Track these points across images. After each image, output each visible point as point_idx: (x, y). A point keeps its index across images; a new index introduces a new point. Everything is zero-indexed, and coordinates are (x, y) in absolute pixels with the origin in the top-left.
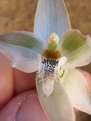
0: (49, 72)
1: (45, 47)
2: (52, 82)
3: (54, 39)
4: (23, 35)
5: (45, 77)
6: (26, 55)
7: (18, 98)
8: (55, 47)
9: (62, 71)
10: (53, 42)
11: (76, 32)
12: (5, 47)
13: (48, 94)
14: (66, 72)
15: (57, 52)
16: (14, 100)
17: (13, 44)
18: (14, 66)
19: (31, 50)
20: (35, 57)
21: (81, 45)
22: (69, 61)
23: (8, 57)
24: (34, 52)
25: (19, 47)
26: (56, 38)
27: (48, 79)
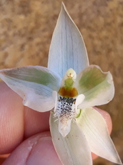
0: (66, 111)
1: (61, 84)
2: (69, 122)
3: (72, 76)
4: (36, 70)
5: (61, 116)
6: (40, 93)
7: (29, 141)
8: (72, 84)
10: (70, 79)
11: (95, 68)
12: (16, 83)
13: (64, 134)
14: (83, 111)
15: (74, 89)
16: (23, 144)
17: (26, 80)
18: (26, 104)
19: (45, 87)
20: (50, 95)
21: (100, 82)
22: (87, 99)
23: (20, 94)
24: (49, 89)
25: (32, 83)
26: (74, 75)
27: (65, 118)
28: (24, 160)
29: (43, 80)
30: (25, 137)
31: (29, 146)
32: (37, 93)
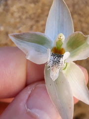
0: (56, 63)
1: (54, 45)
2: (58, 70)
3: (61, 38)
4: (36, 35)
5: (52, 66)
6: (38, 50)
7: (29, 87)
8: (62, 45)
9: (65, 64)
10: (60, 40)
11: (79, 33)
12: (22, 44)
13: (54, 79)
14: (68, 65)
15: (63, 49)
16: (25, 90)
17: (29, 41)
18: (28, 58)
19: (42, 46)
20: (45, 52)
21: (82, 44)
23: (24, 51)
24: (44, 48)
25: (33, 44)
26: (63, 37)
27: (55, 68)
28: (25, 101)
29: (41, 41)
30: (27, 85)
31: (29, 91)
32: (36, 50)
